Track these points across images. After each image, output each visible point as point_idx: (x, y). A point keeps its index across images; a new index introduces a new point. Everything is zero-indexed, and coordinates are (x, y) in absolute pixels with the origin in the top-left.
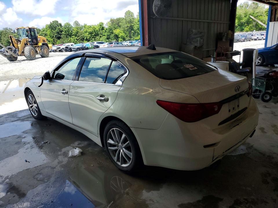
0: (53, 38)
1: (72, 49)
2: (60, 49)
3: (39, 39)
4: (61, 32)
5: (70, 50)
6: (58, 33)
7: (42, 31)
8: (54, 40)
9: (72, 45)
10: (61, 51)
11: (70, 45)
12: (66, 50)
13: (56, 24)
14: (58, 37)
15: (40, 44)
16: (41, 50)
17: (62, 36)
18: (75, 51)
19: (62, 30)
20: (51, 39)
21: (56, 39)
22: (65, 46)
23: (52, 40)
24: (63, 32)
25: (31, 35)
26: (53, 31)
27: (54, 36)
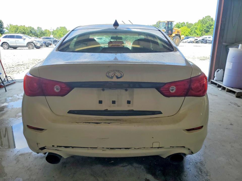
0: (202, 32)
1: (207, 41)
2: (197, 41)
3: (174, 31)
4: (211, 26)
5: (205, 42)
6: (207, 27)
7: (194, 25)
8: (202, 33)
9: (209, 38)
10: (197, 42)
11: (208, 38)
12: (202, 41)
13: (209, 19)
14: (206, 31)
15: (173, 35)
16: (173, 39)
17: (210, 29)
18: (210, 43)
19: (212, 24)
20: (199, 33)
21: (204, 33)
22: (202, 38)
23: (201, 33)
24: (212, 26)
25: (168, 27)
26: (203, 25)
27: (203, 30)
